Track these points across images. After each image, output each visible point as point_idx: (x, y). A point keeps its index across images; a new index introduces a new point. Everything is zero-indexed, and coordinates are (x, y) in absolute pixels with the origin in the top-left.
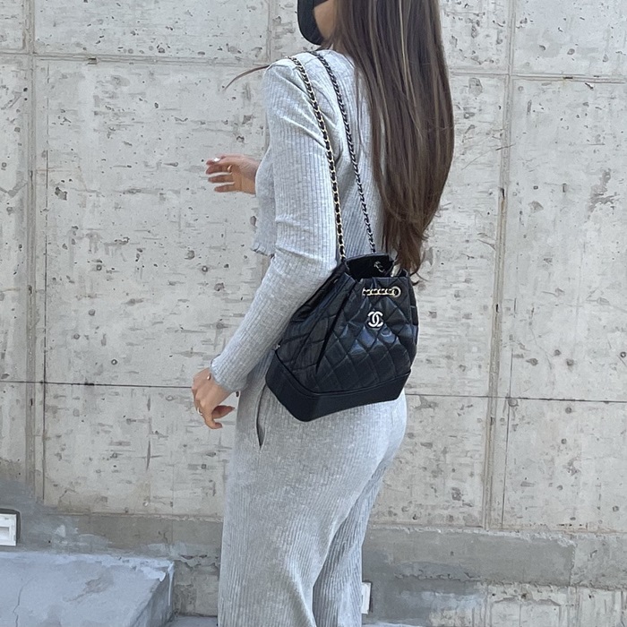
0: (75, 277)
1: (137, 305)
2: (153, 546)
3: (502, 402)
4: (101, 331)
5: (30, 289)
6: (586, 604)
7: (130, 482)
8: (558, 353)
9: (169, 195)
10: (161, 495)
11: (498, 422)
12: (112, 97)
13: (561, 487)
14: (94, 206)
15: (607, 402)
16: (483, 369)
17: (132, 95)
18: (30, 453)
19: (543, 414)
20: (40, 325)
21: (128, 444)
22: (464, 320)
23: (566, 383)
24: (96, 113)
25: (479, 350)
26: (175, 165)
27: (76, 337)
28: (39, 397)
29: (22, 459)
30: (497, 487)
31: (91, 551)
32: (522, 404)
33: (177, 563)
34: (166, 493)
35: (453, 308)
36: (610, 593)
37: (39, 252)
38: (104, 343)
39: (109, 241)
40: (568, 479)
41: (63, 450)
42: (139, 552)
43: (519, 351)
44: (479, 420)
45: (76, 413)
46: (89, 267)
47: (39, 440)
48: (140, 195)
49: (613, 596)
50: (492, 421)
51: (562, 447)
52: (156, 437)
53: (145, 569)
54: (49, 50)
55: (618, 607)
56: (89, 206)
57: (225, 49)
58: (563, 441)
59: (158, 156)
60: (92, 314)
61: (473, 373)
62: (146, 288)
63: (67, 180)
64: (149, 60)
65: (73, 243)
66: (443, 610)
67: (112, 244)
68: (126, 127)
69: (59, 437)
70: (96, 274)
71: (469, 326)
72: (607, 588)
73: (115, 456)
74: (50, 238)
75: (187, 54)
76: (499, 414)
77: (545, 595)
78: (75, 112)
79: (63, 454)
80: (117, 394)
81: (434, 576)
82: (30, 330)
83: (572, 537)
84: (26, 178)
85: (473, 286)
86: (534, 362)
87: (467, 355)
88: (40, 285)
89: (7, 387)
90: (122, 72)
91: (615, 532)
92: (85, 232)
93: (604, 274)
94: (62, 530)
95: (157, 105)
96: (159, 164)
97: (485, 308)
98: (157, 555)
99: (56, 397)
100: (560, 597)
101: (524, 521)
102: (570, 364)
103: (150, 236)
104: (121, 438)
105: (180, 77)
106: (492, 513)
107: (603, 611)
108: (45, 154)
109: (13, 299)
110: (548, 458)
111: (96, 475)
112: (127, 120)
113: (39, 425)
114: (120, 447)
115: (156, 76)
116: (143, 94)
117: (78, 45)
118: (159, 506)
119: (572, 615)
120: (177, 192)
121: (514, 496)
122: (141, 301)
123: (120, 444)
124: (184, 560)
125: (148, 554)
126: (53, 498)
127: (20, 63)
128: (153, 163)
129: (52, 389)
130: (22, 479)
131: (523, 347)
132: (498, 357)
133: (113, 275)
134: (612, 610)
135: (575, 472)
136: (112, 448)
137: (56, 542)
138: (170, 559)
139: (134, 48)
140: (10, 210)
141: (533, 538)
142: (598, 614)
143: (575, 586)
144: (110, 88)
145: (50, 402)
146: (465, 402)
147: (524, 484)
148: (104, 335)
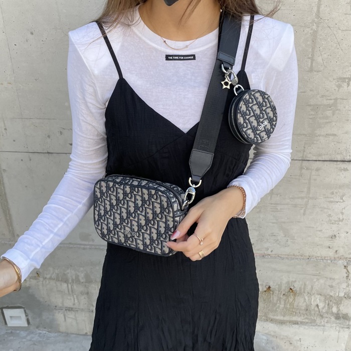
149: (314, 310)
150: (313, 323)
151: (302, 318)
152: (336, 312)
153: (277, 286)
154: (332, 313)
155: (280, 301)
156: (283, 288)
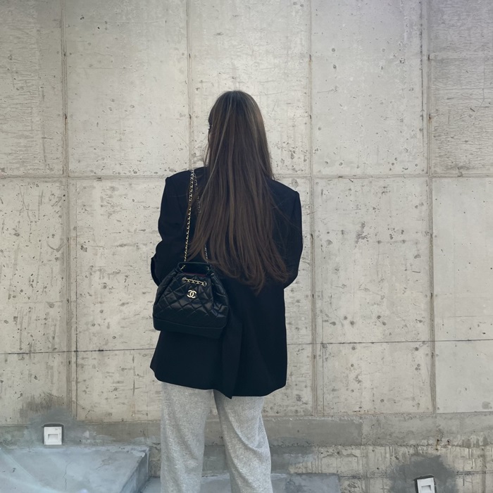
0: (92, 293)
1: (126, 306)
2: (137, 439)
3: (319, 346)
4: (107, 321)
5: (68, 301)
6: (371, 455)
7: (124, 404)
8: (346, 318)
9: (141, 246)
10: (140, 410)
11: (318, 357)
12: (110, 197)
13: (353, 391)
14: (102, 254)
15: (373, 343)
16: (308, 329)
17: (121, 196)
18: (69, 391)
19: (340, 351)
20: (74, 320)
21: (122, 382)
22: (297, 304)
23: (351, 334)
24: (102, 206)
25: (305, 318)
26: (144, 230)
27: (94, 325)
28: (73, 360)
29: (65, 395)
30: (320, 392)
31: (103, 444)
32: (330, 347)
33: (151, 448)
34: (144, 408)
35: (291, 297)
36: (383, 448)
37: (73, 280)
38: (108, 327)
39: (110, 273)
40: (356, 386)
41: (87, 388)
42: (129, 443)
43: (326, 318)
44: (308, 357)
45: (94, 367)
46: (99, 287)
47: (74, 383)
48: (126, 247)
49: (385, 450)
50: (315, 357)
51: (352, 368)
52: (138, 377)
53: (134, 452)
54: (76, 174)
55: (388, 455)
56: (99, 254)
57: (168, 170)
58: (352, 365)
59: (135, 227)
60: (102, 312)
61: (303, 331)
62: (131, 296)
63: (87, 241)
64: (128, 177)
65: (91, 274)
66: (295, 464)
67: (112, 274)
68: (118, 212)
69: (85, 381)
70: (103, 290)
71: (299, 306)
72: (382, 445)
73: (116, 389)
74: (79, 272)
75: (149, 173)
76: (318, 353)
77: (349, 452)
78: (91, 206)
79: (87, 390)
80: (116, 355)
81: (290, 445)
82: (69, 323)
83: (361, 418)
84: (65, 241)
85: (300, 285)
86: (334, 324)
87: (299, 322)
88: (73, 298)
89: (56, 355)
90: (115, 184)
91: (383, 413)
92: (97, 268)
93: (366, 275)
94: (87, 434)
95: (133, 200)
96: (135, 231)
97: (307, 296)
98: (140, 444)
99: (83, 359)
100: (357, 452)
101: (335, 411)
102: (352, 323)
103: (132, 268)
104: (118, 379)
105: (145, 185)
106: (318, 407)
107: (380, 458)
108: (75, 228)
109: (59, 306)
110: (345, 375)
111: (105, 401)
112: (118, 209)
113: (74, 375)
114: (118, 385)
115: (133, 185)
116: (126, 195)
117: (92, 171)
118: (140, 416)
119: (364, 462)
120: (145, 245)
121: (329, 397)
122: (128, 303)
123: (118, 382)
124: (154, 446)
125: (134, 443)
126: (82, 415)
127: (61, 182)
128: (132, 230)
129: (81, 355)
130: (65, 406)
131: (327, 316)
132: (315, 322)
133: (113, 290)
134: (385, 457)
135: (359, 382)
136: (115, 385)
137: (84, 441)
138: (147, 446)
139: (121, 172)
140: (57, 259)
141: (340, 420)
142: (378, 460)
143: (364, 445)
144: (109, 192)
145: (80, 361)
146: (300, 347)
147: (333, 390)
148: (108, 323)
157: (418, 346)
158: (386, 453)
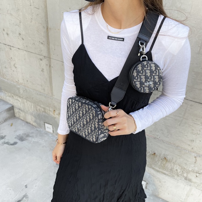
6: (26, 103)
8: (4, 30)
13: (14, 71)
15: (19, 49)
49: (31, 104)
51: (11, 60)
55: (33, 107)
58: (11, 58)
72: (30, 102)
83: (19, 86)
91: (28, 87)
100: (20, 100)
101: (8, 78)
102: (8, 34)
107: (29, 106)
119: (23, 105)
121: (4, 70)
134: (31, 107)
135: (16, 68)
143: (22, 98)
149: (175, 171)
150: (173, 177)
151: (168, 173)
152: (186, 176)
153: (159, 154)
154: (184, 176)
155: (159, 161)
156: (162, 156)
157: (42, 58)
158: (32, 105)
